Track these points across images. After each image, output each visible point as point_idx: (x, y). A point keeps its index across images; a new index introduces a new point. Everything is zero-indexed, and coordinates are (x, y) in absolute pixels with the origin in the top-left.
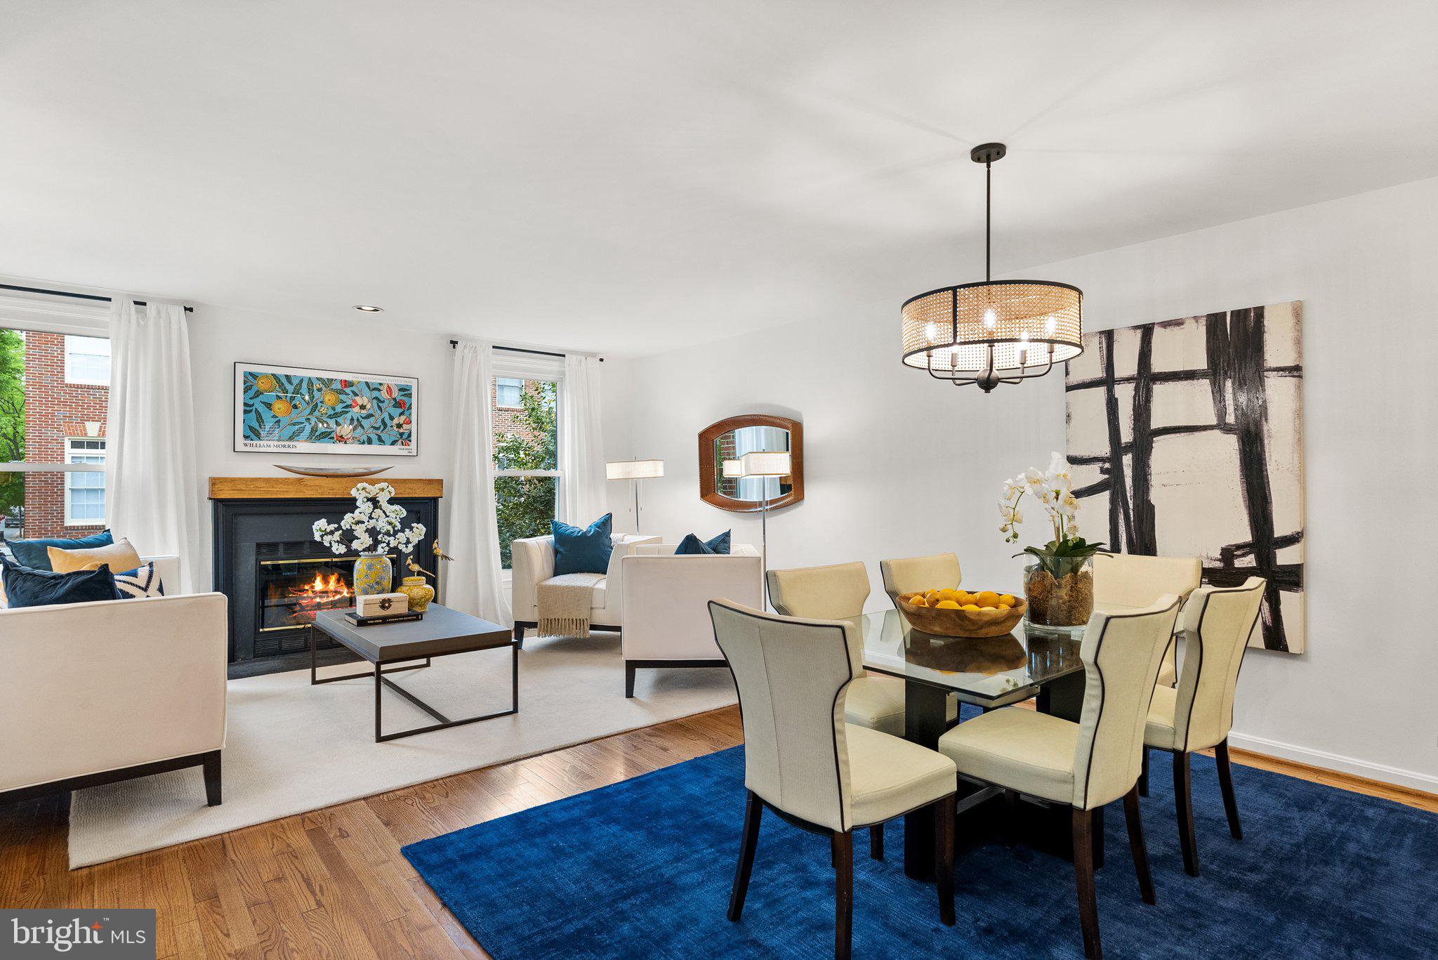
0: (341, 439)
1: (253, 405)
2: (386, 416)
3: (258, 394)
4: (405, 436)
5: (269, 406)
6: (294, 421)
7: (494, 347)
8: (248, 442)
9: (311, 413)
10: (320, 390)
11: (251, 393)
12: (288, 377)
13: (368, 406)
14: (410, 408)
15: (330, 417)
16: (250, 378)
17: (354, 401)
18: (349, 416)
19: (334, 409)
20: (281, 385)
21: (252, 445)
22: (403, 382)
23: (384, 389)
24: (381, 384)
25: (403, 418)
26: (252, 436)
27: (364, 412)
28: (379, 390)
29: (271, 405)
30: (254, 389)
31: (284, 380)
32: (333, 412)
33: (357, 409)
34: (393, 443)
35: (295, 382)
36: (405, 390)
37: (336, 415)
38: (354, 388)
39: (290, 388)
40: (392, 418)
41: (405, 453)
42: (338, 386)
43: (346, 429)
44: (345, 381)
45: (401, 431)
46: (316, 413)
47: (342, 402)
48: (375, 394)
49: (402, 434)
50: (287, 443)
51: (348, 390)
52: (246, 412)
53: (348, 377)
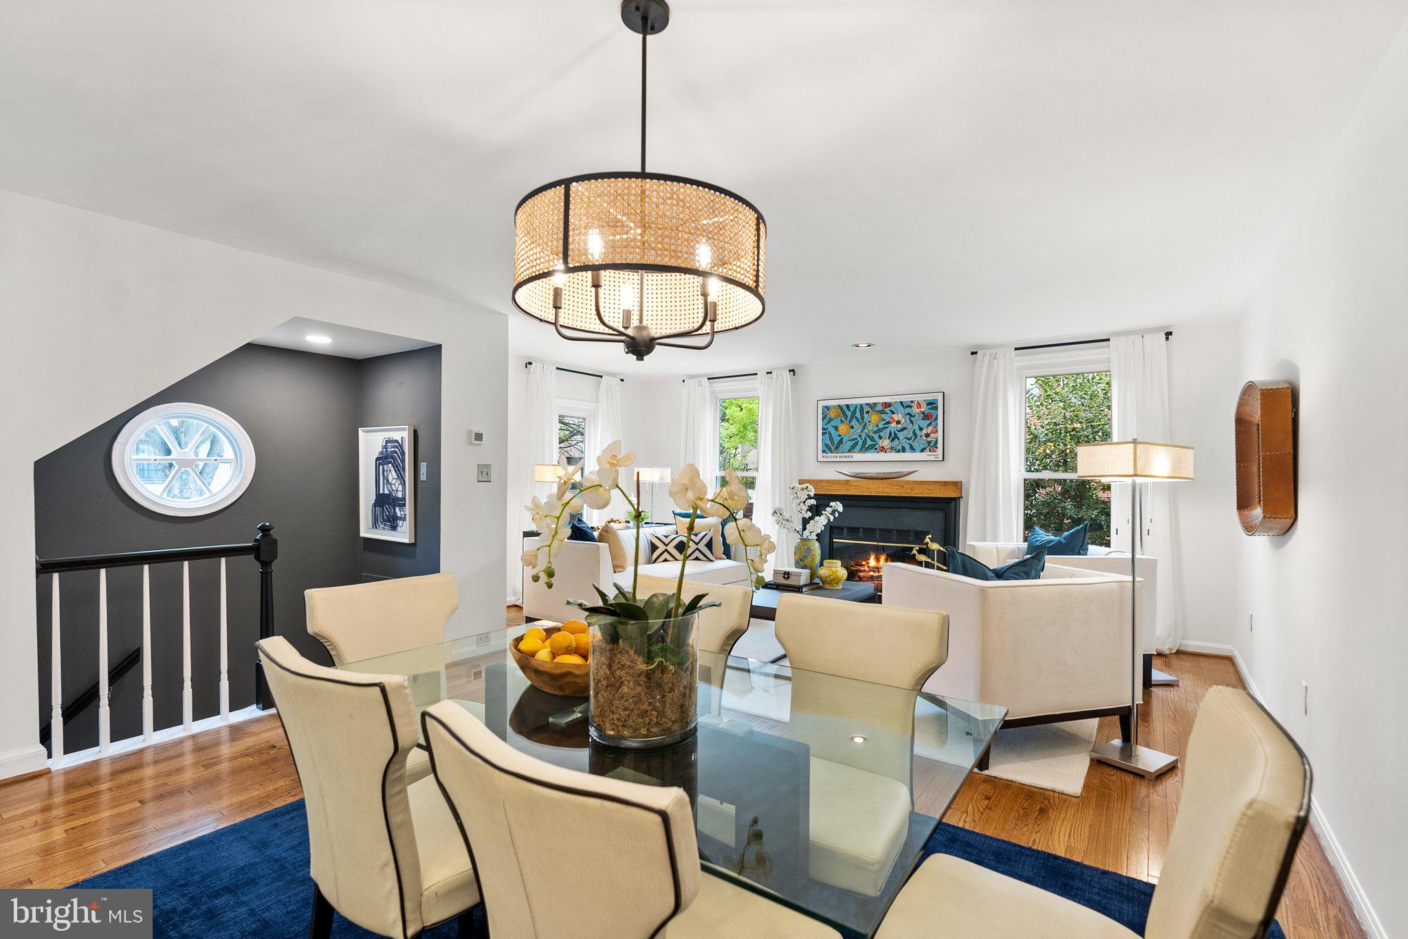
0: (883, 449)
1: (826, 429)
2: (916, 427)
3: (830, 420)
4: (932, 444)
5: (836, 428)
6: (852, 438)
7: (1016, 349)
8: (825, 455)
9: (862, 431)
10: (868, 412)
11: (826, 420)
12: (847, 406)
13: (902, 422)
14: (936, 419)
15: (875, 432)
16: (826, 410)
17: (892, 418)
18: (887, 431)
19: (877, 426)
20: (844, 413)
21: (826, 457)
22: (930, 397)
23: (914, 405)
24: (912, 402)
25: (930, 428)
26: (827, 451)
27: (899, 426)
28: (911, 407)
29: (837, 427)
30: (828, 417)
31: (845, 409)
32: (876, 429)
33: (894, 424)
34: (922, 450)
35: (852, 409)
36: (932, 404)
37: (879, 431)
38: (891, 408)
39: (849, 414)
40: (921, 429)
41: (932, 458)
42: (880, 408)
43: (886, 443)
44: (886, 403)
45: (929, 439)
46: (866, 431)
47: (884, 420)
48: (908, 410)
49: (929, 442)
50: (847, 454)
51: (887, 410)
52: (823, 434)
53: (887, 400)
